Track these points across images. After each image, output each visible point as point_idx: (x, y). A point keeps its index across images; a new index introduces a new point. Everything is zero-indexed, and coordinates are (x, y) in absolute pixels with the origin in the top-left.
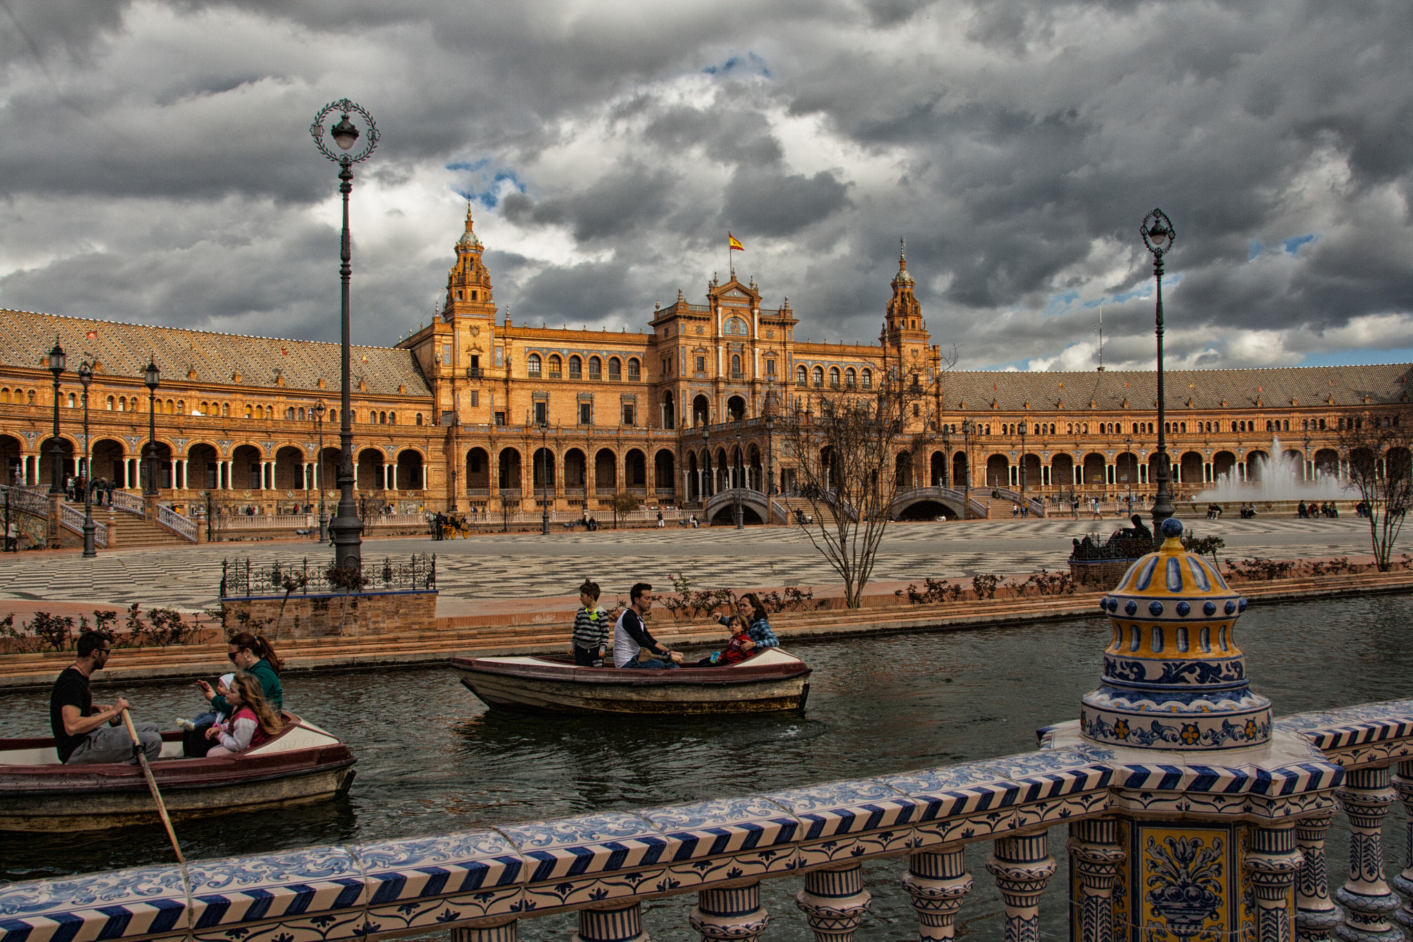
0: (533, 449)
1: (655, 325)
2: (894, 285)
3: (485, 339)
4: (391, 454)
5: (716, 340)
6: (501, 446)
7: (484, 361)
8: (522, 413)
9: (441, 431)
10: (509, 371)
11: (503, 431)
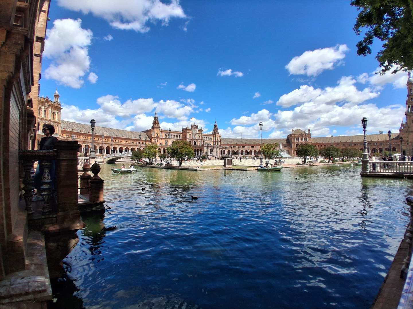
5: (192, 133)
10: (162, 137)
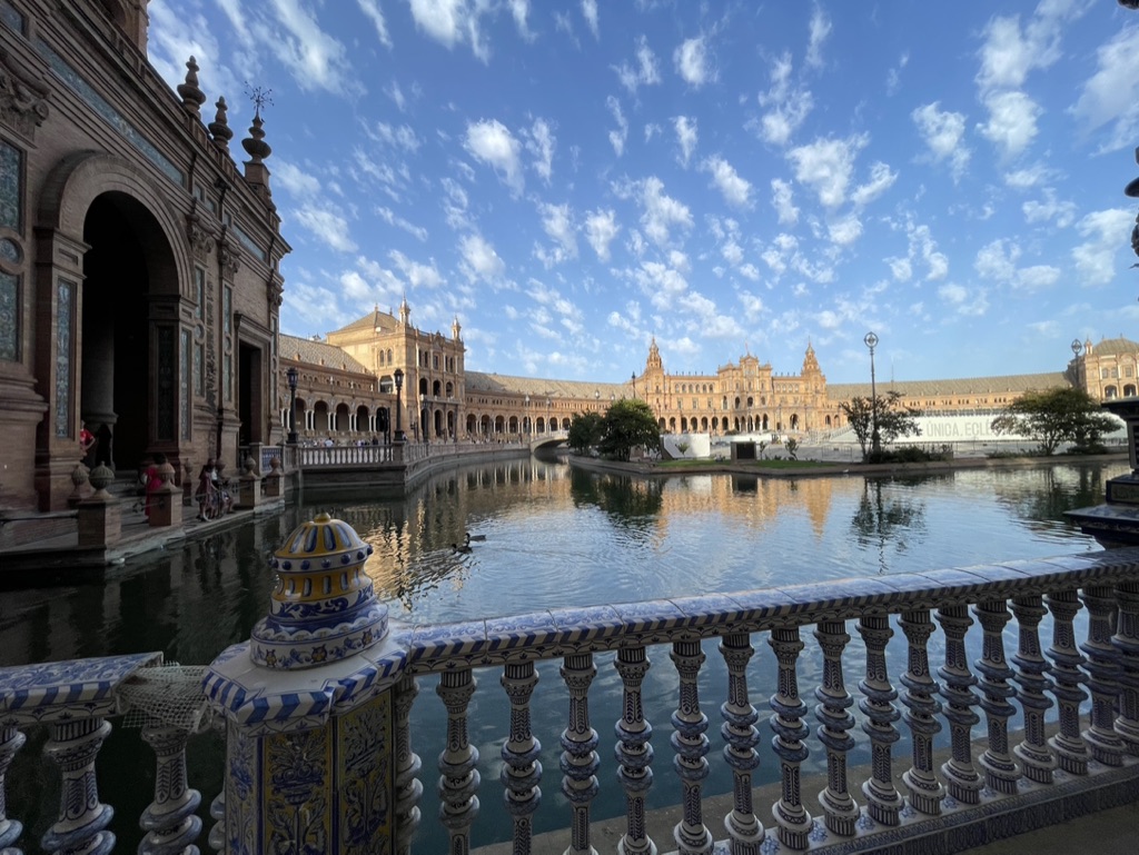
1: (719, 373)
2: (807, 353)
3: (661, 380)
7: (661, 387)
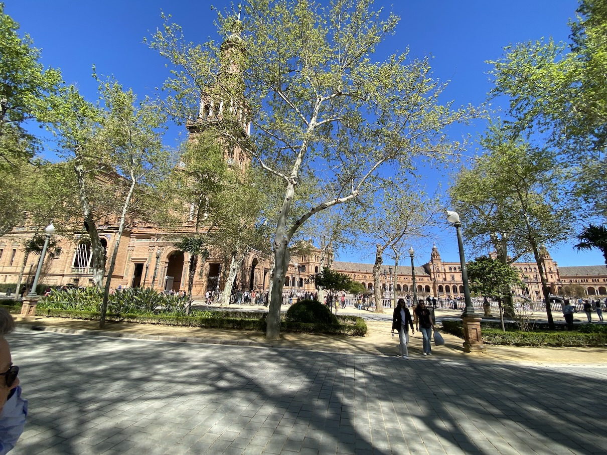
0: (452, 285)
4: (424, 286)
6: (445, 285)
7: (440, 269)
8: (449, 278)
9: (433, 282)
10: (445, 270)
11: (445, 282)
